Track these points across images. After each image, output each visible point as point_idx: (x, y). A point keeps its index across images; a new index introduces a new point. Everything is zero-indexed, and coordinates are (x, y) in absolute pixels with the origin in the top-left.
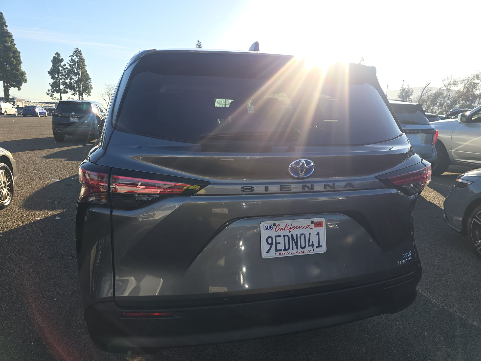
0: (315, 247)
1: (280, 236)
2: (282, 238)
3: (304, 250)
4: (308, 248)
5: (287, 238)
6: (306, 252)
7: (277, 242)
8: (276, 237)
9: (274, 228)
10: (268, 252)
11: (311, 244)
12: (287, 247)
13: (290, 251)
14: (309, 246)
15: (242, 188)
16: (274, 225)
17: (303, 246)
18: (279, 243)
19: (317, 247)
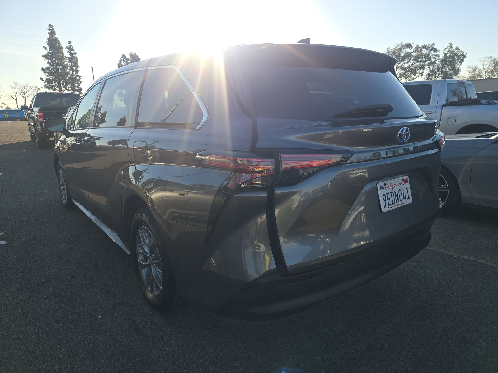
0: (407, 199)
1: (389, 193)
2: (390, 194)
3: (402, 202)
4: (404, 200)
5: (392, 194)
6: (403, 203)
7: (388, 198)
8: (387, 194)
9: (385, 187)
10: (385, 207)
11: (404, 197)
12: (394, 202)
13: (396, 204)
14: (404, 198)
15: (374, 154)
16: (385, 185)
17: (401, 199)
18: (389, 199)
19: (408, 199)
